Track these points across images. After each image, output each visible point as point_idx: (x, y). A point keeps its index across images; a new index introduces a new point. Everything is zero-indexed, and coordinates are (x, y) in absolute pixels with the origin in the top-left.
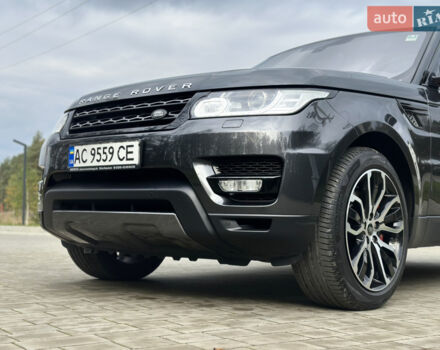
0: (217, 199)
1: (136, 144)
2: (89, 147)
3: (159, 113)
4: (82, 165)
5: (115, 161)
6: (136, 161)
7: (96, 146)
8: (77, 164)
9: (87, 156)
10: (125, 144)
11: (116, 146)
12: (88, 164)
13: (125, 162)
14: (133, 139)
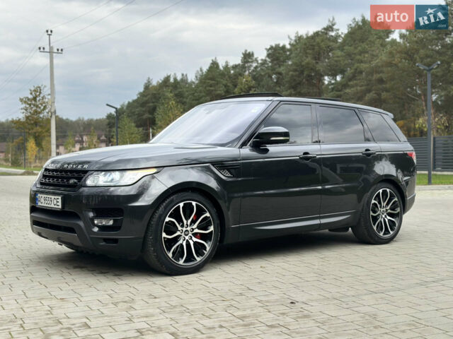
0: (96, 229)
1: (60, 198)
2: (43, 196)
3: (72, 181)
4: (41, 204)
5: (52, 206)
6: (60, 207)
7: (46, 196)
8: (39, 204)
9: (42, 200)
10: (56, 197)
11: (53, 197)
12: (43, 205)
13: (56, 207)
14: (58, 194)
